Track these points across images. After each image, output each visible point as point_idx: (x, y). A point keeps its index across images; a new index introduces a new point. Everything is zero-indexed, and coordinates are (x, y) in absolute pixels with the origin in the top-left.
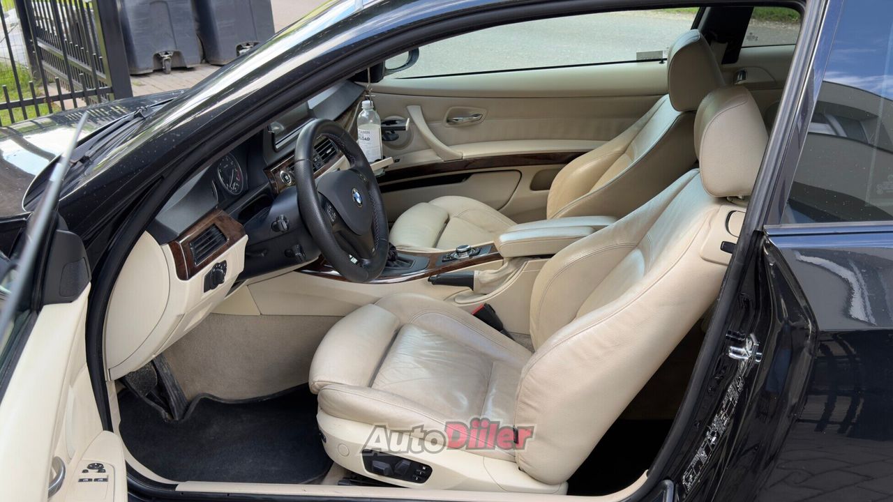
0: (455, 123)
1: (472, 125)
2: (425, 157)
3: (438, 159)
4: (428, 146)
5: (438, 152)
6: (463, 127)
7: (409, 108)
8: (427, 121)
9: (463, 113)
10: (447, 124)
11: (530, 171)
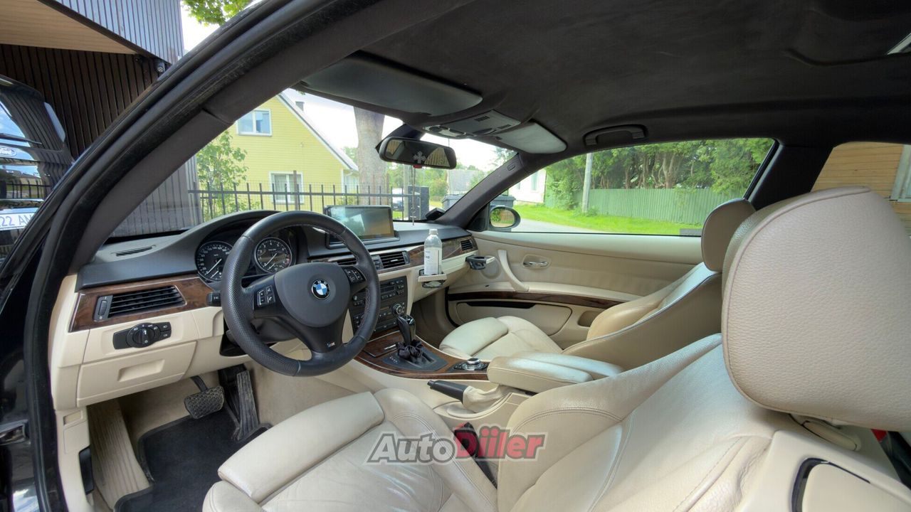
0: (529, 266)
1: (542, 269)
2: (504, 287)
3: (512, 289)
4: (508, 280)
5: (513, 284)
6: (535, 270)
7: (499, 251)
8: (509, 263)
9: (536, 260)
10: (524, 266)
11: (579, 310)
